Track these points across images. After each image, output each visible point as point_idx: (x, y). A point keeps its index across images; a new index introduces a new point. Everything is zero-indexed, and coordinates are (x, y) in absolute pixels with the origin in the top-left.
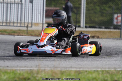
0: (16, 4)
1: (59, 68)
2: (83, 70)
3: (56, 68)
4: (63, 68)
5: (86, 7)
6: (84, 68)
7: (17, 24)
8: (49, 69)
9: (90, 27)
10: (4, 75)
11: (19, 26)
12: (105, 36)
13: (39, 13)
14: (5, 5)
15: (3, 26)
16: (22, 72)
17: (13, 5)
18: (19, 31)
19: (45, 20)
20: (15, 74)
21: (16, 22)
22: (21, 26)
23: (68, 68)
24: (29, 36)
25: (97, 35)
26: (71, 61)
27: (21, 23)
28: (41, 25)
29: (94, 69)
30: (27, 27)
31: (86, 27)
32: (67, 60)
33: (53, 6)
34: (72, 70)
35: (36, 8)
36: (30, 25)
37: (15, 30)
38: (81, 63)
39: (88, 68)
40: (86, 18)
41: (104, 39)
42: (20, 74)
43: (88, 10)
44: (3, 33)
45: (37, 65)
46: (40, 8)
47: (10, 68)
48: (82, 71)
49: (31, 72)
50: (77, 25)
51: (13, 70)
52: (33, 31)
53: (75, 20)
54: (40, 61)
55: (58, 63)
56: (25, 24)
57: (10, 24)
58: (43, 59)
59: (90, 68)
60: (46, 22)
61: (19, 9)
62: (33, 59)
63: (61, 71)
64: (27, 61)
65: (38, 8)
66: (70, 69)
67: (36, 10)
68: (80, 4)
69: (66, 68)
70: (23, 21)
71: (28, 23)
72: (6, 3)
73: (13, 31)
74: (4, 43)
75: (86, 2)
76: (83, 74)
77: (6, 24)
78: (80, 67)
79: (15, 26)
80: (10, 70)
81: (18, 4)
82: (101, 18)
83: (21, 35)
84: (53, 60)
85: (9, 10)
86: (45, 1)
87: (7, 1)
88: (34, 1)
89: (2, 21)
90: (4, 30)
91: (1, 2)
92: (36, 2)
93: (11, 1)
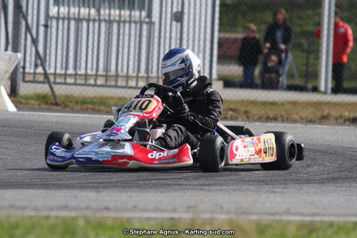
0: (135, 22)
1: (255, 213)
2: (322, 222)
3: (245, 213)
4: (265, 214)
6: (324, 215)
13: (199, 51)
14: (103, 25)
15: (96, 88)
16: (146, 226)
17: (127, 25)
19: (218, 71)
21: (135, 75)
23: (280, 214)
26: (289, 192)
27: (147, 79)
32: (276, 190)
33: (240, 29)
34: (289, 222)
35: (191, 36)
38: (316, 199)
39: (336, 215)
44: (97, 108)
46: (202, 36)
47: (112, 214)
48: (319, 225)
50: (310, 86)
53: (304, 68)
54: (199, 193)
55: (249, 199)
57: (116, 81)
58: (209, 185)
60: (218, 75)
61: (144, 40)
62: (180, 187)
63: (258, 224)
64: (161, 192)
65: (197, 36)
66: (285, 218)
68: (319, 24)
69: (274, 214)
70: (154, 74)
72: (105, 21)
76: (321, 233)
77: (106, 81)
78: (314, 211)
79: (131, 88)
80: (115, 219)
81: (141, 23)
84: (237, 188)
85: (115, 43)
86: (217, 15)
87: (109, 15)
88: (186, 17)
89: (94, 72)
90: (101, 98)
91: (92, 17)
92: (192, 17)
93: (120, 16)
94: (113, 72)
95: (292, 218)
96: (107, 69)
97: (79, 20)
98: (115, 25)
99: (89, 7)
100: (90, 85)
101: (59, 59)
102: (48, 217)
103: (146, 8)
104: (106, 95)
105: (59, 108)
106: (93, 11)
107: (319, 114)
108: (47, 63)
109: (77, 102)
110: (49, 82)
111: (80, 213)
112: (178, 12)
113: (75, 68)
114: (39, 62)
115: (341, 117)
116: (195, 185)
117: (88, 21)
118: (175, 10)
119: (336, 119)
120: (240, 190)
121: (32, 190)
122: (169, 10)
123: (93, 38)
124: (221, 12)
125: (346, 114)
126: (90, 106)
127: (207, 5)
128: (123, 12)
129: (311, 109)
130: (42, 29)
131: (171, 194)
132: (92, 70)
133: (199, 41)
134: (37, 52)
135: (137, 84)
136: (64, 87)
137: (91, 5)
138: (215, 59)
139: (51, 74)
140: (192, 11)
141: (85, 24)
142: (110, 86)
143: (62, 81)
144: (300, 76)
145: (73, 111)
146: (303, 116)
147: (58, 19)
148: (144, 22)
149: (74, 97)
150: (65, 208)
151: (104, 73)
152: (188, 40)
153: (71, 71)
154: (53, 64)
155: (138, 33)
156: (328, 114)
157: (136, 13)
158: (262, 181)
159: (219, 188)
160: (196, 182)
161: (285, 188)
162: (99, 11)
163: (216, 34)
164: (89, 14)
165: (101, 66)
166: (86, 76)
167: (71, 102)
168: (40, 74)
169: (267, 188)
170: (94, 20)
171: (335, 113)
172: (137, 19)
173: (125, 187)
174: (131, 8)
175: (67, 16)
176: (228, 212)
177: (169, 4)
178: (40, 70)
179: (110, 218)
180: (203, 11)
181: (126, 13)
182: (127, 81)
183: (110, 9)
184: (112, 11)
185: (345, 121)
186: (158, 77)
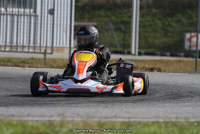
0: (27, 15)
1: (97, 117)
2: (135, 122)
3: (92, 117)
4: (103, 118)
5: (140, 22)
6: (136, 118)
7: (29, 49)
8: (79, 119)
9: (146, 54)
10: (8, 129)
11: (32, 53)
12: (171, 68)
13: (63, 32)
14: (9, 17)
15: (5, 53)
16: (36, 125)
17: (22, 17)
18: (32, 61)
20: (25, 127)
21: (27, 45)
22: (34, 53)
23: (111, 118)
24: (47, 68)
25: (158, 66)
26: (116, 107)
27: (35, 47)
28: (67, 51)
29: (153, 120)
30: (45, 53)
31: (140, 54)
32: (108, 106)
33: (86, 20)
34: (116, 122)
35: (59, 22)
36: (49, 51)
37: (25, 58)
38: (131, 110)
39: (143, 118)
40: (140, 39)
41: (169, 72)
42: (32, 127)
43: (142, 26)
44: (6, 64)
45: (61, 113)
46: (65, 23)
47: (16, 119)
48: (133, 123)
49: (51, 124)
50: (126, 51)
51: (21, 121)
52: (54, 60)
53: (122, 42)
54: (65, 108)
55: (93, 110)
56: (42, 48)
57: (17, 49)
58: (71, 104)
60: (74, 45)
61: (32, 25)
62: (54, 105)
63: (99, 123)
64: (44, 107)
65: (62, 23)
66: (114, 120)
67: (59, 26)
68: (131, 17)
69: (107, 118)
70: (38, 45)
71: (46, 47)
72: (10, 14)
73: (22, 60)
74: (8, 78)
75: (140, 13)
76: (135, 127)
77: (11, 49)
78: (130, 116)
79: (25, 52)
80: (17, 121)
81: (30, 16)
82: (165, 40)
83: (35, 66)
84: (86, 105)
85: (15, 27)
86: (73, 11)
87: (12, 12)
88: (56, 12)
89: (4, 44)
90: (8, 58)
91: (2, 13)
92: (59, 12)
93: (18, 12)
94: (15, 44)
96: (11, 42)
100: (2, 51)
103: (33, 7)
104: (11, 56)
106: (3, 9)
112: (51, 9)
115: (144, 68)
118: (49, 8)
119: (141, 69)
120: (88, 106)
122: (46, 8)
123: (3, 24)
125: (147, 66)
126: (2, 63)
127: (67, 5)
128: (20, 10)
131: (50, 108)
132: (3, 43)
133: (63, 26)
137: (2, 6)
138: (72, 36)
140: (59, 8)
142: (13, 52)
144: (121, 47)
148: (32, 15)
151: (10, 45)
152: (57, 25)
155: (29, 21)
156: (137, 66)
157: (27, 10)
158: (100, 102)
160: (63, 103)
161: (113, 105)
162: (6, 9)
163: (73, 21)
164: (1, 11)
165: (8, 40)
169: (103, 105)
171: (140, 65)
172: (28, 14)
173: (23, 105)
174: (25, 7)
176: (82, 117)
181: (22, 10)
182: (23, 49)
183: (13, 8)
184: (14, 9)
185: (146, 70)
186: (40, 47)
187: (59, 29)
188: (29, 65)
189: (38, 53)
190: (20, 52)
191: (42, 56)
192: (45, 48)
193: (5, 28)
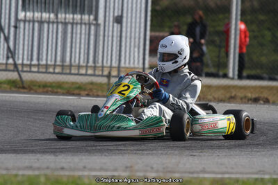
0: (85, 24)
1: (178, 172)
2: (230, 178)
4: (185, 172)
6: (232, 173)
8: (153, 174)
9: (250, 77)
11: (90, 75)
13: (135, 47)
14: (60, 26)
15: (54, 75)
17: (79, 26)
18: (91, 86)
19: (149, 61)
21: (85, 64)
22: (94, 75)
23: (198, 173)
25: (265, 95)
26: (204, 156)
27: (95, 68)
29: (256, 176)
30: (109, 76)
33: (167, 29)
34: (205, 178)
35: (128, 34)
36: (114, 73)
37: (82, 83)
38: (225, 160)
39: (241, 173)
44: (55, 90)
45: (129, 165)
46: (137, 35)
47: (67, 173)
50: (221, 73)
51: (73, 176)
53: (217, 60)
54: (135, 156)
55: (173, 161)
56: (105, 69)
57: (70, 69)
58: (143, 150)
59: (247, 173)
60: (150, 65)
61: (92, 37)
62: (120, 152)
64: (105, 155)
65: (133, 35)
66: (201, 175)
67: (128, 39)
69: (192, 173)
70: (100, 64)
71: (111, 67)
72: (62, 23)
73: (78, 85)
77: (63, 69)
78: (225, 170)
79: (82, 75)
80: (69, 176)
81: (90, 24)
83: (95, 94)
84: (164, 152)
85: (69, 40)
86: (149, 18)
87: (65, 19)
88: (124, 20)
89: (53, 63)
90: (58, 83)
91: (51, 20)
92: (129, 20)
93: (73, 19)
94: (67, 62)
95: (206, 176)
96: (63, 60)
97: (41, 22)
98: (69, 26)
99: (49, 12)
100: (50, 73)
101: (26, 53)
102: (16, 176)
103: (94, 13)
104: (63, 80)
105: (25, 91)
106: (52, 16)
107: (228, 95)
108: (17, 56)
109: (39, 86)
110: (18, 71)
111: (42, 172)
112: (118, 16)
113: (38, 60)
114: (10, 55)
115: (245, 97)
116: (131, 150)
117: (49, 23)
118: (116, 14)
119: (241, 99)
120: (166, 154)
121: (4, 155)
122: (112, 14)
123: (52, 35)
124: (152, 16)
125: (249, 95)
126: (50, 89)
127: (141, 11)
128: (75, 16)
129: (222, 91)
130: (12, 30)
131: (113, 157)
132: (51, 61)
133: (135, 39)
134: (9, 47)
135: (86, 71)
136: (30, 74)
137: (51, 11)
138: (147, 52)
139: (19, 64)
140: (129, 15)
141: (46, 25)
142: (65, 74)
143: (28, 69)
144: (214, 66)
145: (36, 93)
146: (216, 96)
147: (25, 21)
148: (92, 24)
149: (37, 82)
150: (30, 168)
151: (61, 64)
152: (126, 37)
153: (35, 62)
154: (21, 57)
155: (87, 32)
156: (235, 95)
157: (86, 17)
158: (182, 147)
159: (150, 152)
160: (132, 148)
161: (201, 152)
162: (57, 15)
163: (148, 33)
164: (49, 18)
165: (59, 58)
166: (47, 66)
167: (35, 86)
168: (10, 64)
169: (187, 152)
170: (53, 22)
171: (240, 94)
172: (87, 22)
173: (77, 152)
174: (82, 13)
175: (32, 19)
176: (157, 171)
177: (112, 10)
178: (11, 61)
179: (65, 175)
180: (138, 15)
181: (78, 17)
182: (79, 69)
183: (65, 14)
184: (67, 16)
185: (248, 100)
186: (103, 67)
187: (128, 44)
188: (86, 93)
189: (99, 76)
190: (75, 74)
191: (104, 80)
192: (109, 69)
193: (54, 41)
